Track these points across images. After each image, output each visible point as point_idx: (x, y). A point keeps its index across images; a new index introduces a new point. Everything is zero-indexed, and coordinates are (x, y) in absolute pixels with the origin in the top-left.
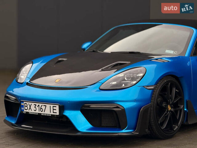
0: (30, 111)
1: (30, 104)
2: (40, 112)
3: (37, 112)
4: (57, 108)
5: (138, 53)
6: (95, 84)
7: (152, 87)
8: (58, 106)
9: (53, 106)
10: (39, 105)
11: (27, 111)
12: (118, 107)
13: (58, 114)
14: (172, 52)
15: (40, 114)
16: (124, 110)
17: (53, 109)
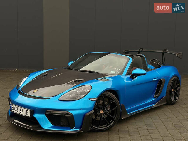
0: (14, 111)
1: (15, 106)
2: (20, 113)
3: (18, 112)
4: (29, 112)
5: (94, 72)
6: (57, 95)
7: (95, 99)
8: (29, 111)
9: (27, 111)
10: (19, 108)
11: (13, 111)
12: (68, 114)
13: (29, 116)
14: (114, 72)
15: (19, 114)
16: (72, 116)
17: (27, 112)
